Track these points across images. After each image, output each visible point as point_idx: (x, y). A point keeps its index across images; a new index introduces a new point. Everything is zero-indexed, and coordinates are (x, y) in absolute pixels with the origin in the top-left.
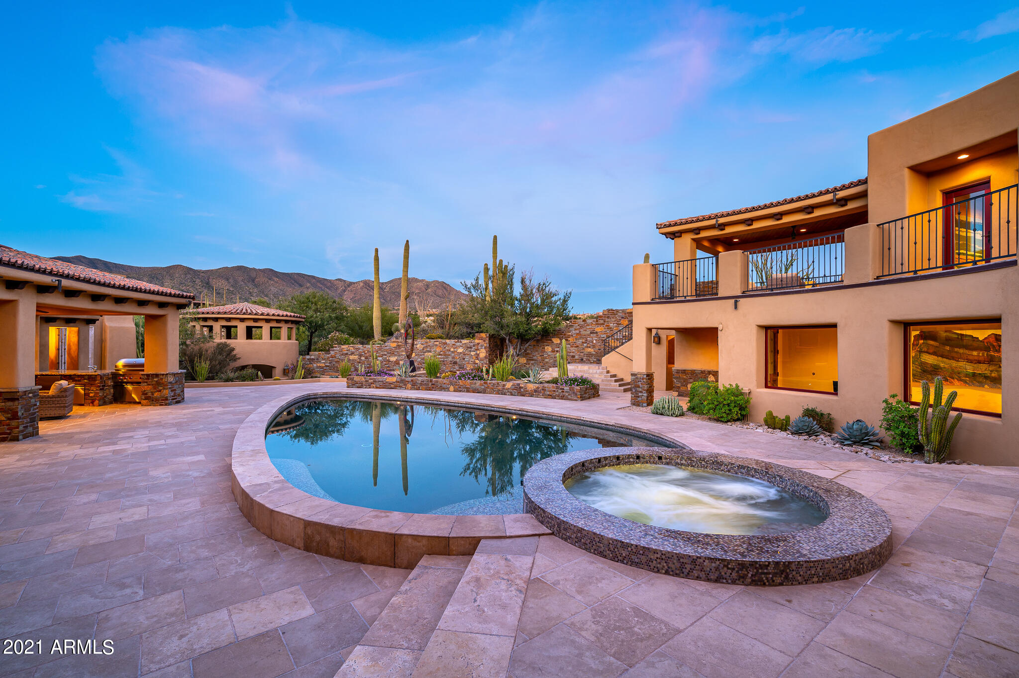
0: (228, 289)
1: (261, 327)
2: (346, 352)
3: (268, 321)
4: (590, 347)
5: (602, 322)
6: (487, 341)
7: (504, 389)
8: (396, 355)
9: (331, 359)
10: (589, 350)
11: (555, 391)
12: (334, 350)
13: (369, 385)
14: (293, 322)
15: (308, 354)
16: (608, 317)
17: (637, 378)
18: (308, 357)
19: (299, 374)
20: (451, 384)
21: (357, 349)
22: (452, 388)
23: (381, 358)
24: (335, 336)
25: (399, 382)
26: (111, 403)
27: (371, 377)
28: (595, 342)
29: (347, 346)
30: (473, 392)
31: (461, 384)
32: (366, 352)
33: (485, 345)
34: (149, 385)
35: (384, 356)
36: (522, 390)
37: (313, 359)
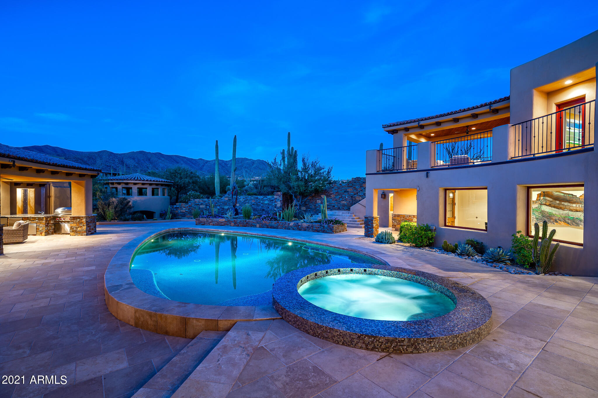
0: (134, 165)
1: (147, 188)
2: (198, 203)
3: (151, 184)
4: (344, 201)
5: (351, 185)
6: (281, 197)
7: (289, 226)
8: (228, 205)
9: (189, 207)
10: (344, 202)
11: (319, 227)
12: (190, 202)
13: (209, 223)
14: (166, 185)
15: (175, 205)
16: (355, 182)
17: (368, 220)
18: (175, 206)
19: (169, 216)
20: (258, 223)
21: (204, 201)
22: (258, 225)
23: (219, 207)
24: (191, 194)
25: (226, 222)
26: (52, 234)
27: (210, 219)
28: (347, 197)
29: (198, 200)
30: (271, 228)
31: (263, 223)
32: (210, 203)
33: (280, 199)
34: (74, 223)
35: (221, 206)
36: (300, 227)
37: (178, 208)
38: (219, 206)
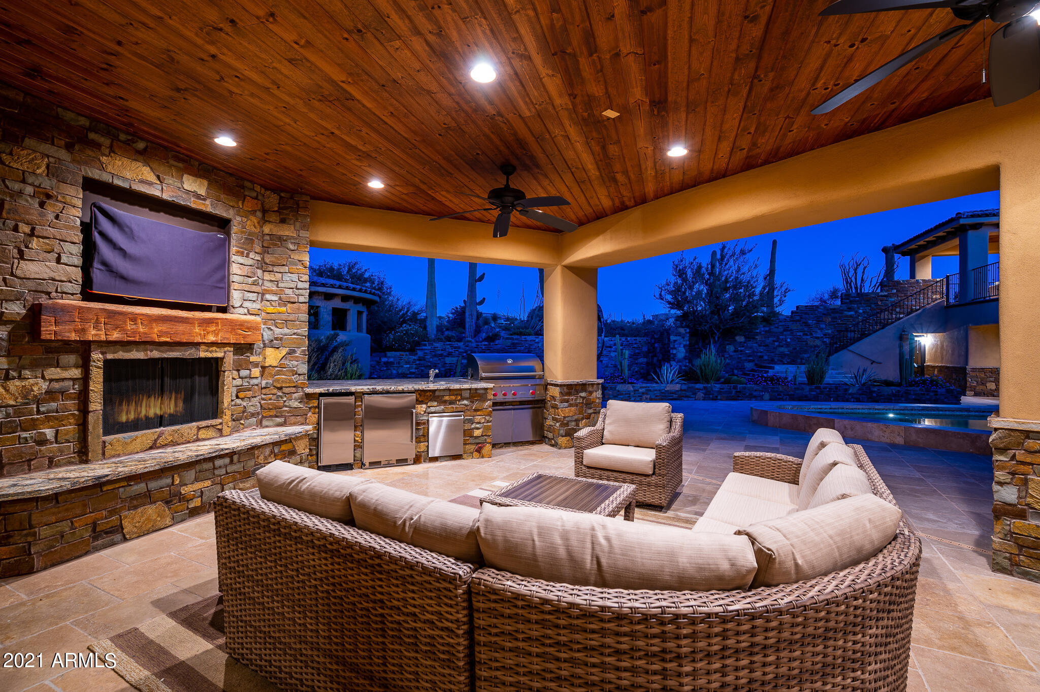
9: (418, 362)
12: (422, 349)
15: (385, 356)
16: (806, 314)
18: (384, 360)
28: (789, 340)
37: (392, 363)
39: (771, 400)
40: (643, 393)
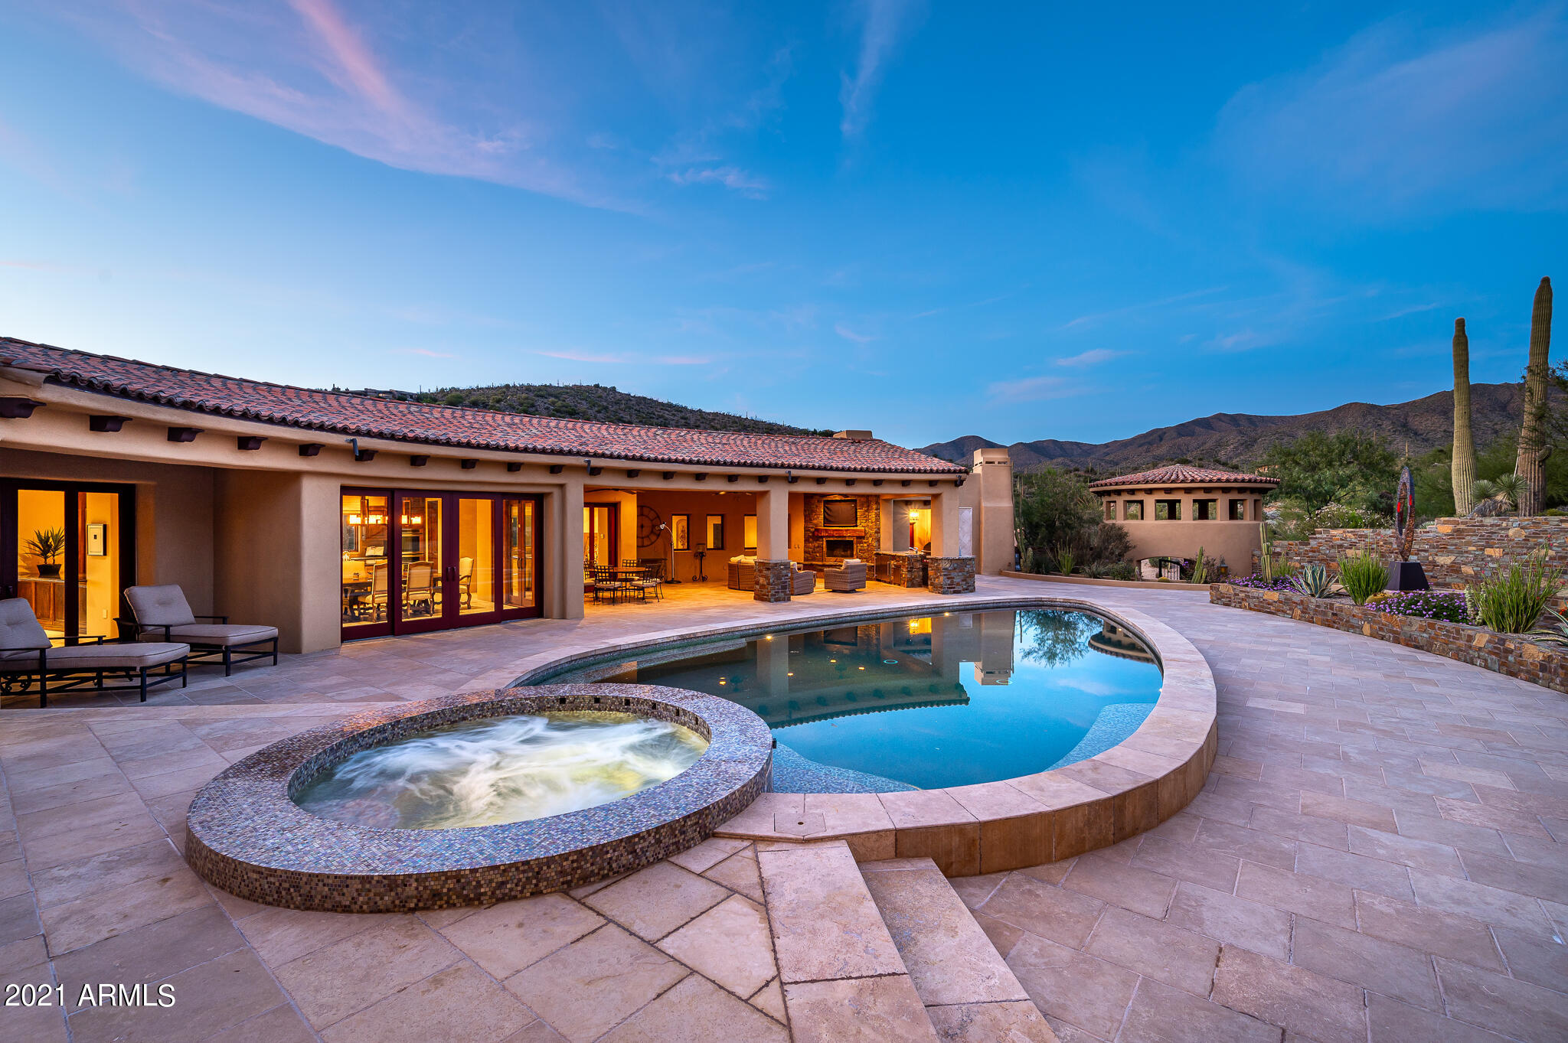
2: (1341, 542)
3: (1225, 490)
8: (1452, 552)
9: (1311, 554)
12: (1316, 538)
19: (1199, 575)
20: (1366, 617)
21: (1360, 536)
22: (1367, 628)
29: (1341, 531)
30: (1406, 645)
31: (1384, 621)
32: (1382, 543)
35: (1422, 554)
38: (1416, 554)
39: (1372, 636)
40: (1243, 599)
